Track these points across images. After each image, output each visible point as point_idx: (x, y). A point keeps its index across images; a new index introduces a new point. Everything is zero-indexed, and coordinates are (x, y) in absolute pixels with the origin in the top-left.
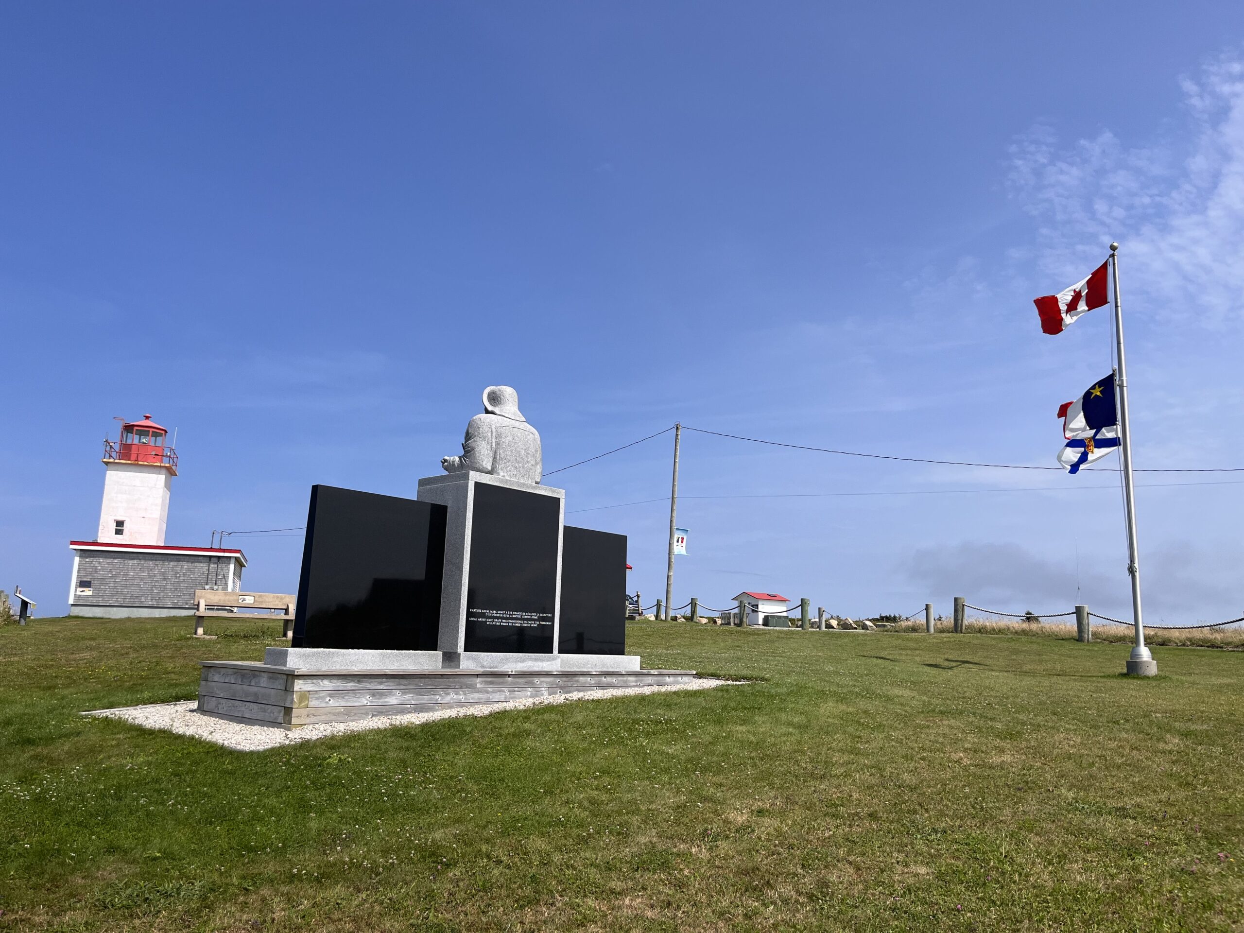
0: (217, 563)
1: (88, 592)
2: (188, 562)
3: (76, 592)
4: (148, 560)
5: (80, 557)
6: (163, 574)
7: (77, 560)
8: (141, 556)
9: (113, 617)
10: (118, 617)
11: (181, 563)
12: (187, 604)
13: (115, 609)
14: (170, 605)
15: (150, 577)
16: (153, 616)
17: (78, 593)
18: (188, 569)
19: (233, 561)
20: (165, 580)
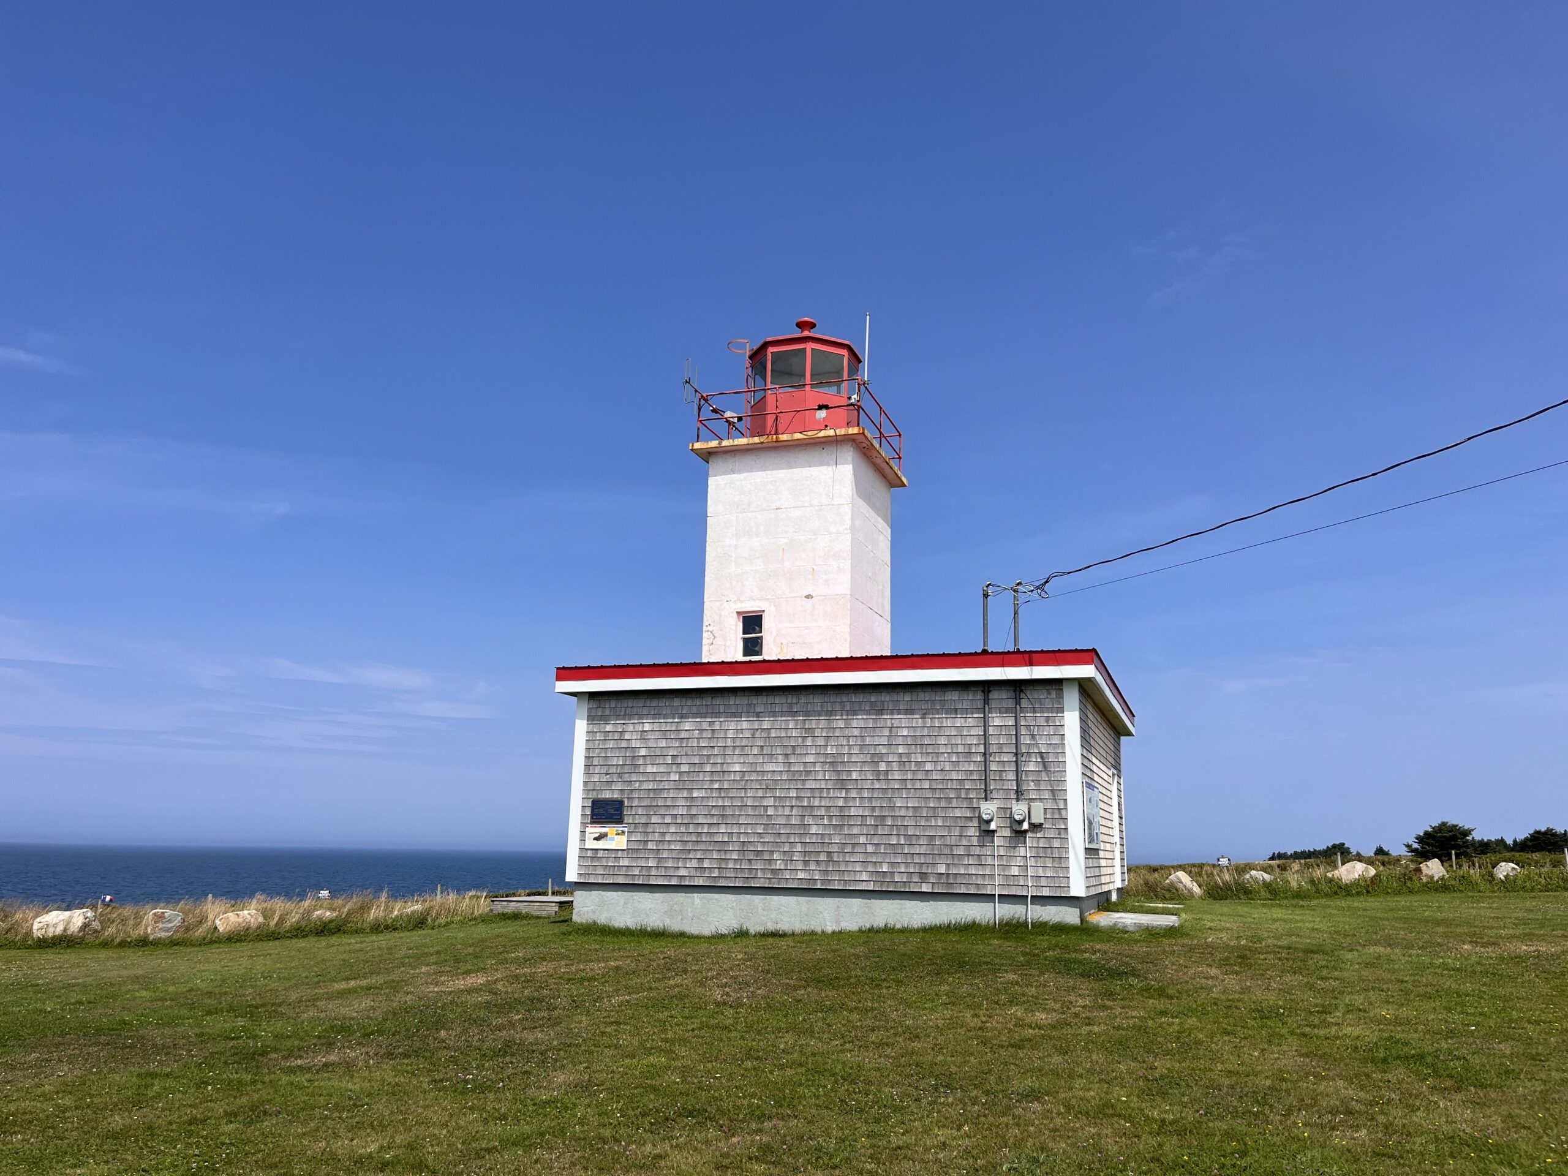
0: (1015, 711)
1: (617, 839)
2: (909, 711)
3: (583, 840)
4: (782, 714)
5: (591, 718)
6: (834, 764)
7: (581, 727)
8: (759, 703)
9: (693, 929)
10: (706, 929)
11: (887, 719)
12: (923, 876)
13: (697, 898)
14: (864, 880)
15: (794, 777)
16: (816, 925)
17: (591, 844)
18: (916, 741)
19: (1072, 699)
20: (842, 784)
